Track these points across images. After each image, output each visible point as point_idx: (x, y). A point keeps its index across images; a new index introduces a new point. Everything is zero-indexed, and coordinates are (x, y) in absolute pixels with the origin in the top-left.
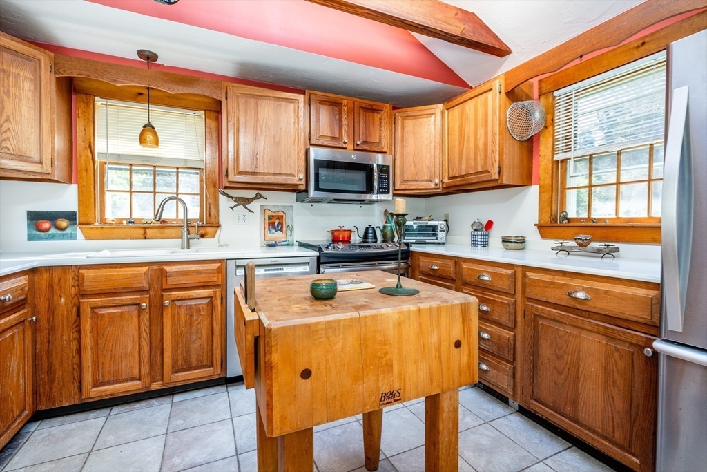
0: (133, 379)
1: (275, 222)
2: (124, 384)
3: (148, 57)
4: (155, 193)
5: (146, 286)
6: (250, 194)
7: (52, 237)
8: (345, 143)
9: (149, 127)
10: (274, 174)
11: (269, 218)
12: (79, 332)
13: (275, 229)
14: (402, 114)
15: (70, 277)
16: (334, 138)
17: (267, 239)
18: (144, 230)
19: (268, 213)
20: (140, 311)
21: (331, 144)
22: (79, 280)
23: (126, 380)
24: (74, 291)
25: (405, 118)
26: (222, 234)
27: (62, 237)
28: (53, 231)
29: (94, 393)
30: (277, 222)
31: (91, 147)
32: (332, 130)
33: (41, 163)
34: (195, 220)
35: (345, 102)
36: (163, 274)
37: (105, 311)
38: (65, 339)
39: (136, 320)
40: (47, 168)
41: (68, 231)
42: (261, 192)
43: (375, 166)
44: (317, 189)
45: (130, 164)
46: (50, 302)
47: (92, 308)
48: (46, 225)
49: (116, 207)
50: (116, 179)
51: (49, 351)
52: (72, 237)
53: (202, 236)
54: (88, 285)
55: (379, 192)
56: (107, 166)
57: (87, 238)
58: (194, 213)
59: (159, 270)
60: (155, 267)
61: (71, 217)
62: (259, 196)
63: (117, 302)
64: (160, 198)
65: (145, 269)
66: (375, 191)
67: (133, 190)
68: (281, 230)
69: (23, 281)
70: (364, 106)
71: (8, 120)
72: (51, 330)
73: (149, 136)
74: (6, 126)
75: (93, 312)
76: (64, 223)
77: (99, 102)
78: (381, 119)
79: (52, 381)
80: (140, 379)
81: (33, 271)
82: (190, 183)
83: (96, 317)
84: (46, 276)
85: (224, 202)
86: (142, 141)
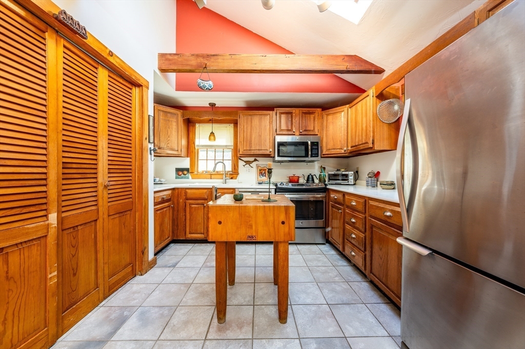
0: (201, 234)
2: (199, 235)
3: (212, 105)
4: (215, 160)
5: (206, 197)
6: (252, 159)
7: (182, 178)
8: (294, 132)
9: (212, 133)
10: (259, 150)
11: (260, 170)
12: (185, 212)
13: (262, 175)
14: (327, 113)
15: (183, 192)
16: (288, 130)
17: (259, 180)
18: (211, 175)
19: (260, 168)
20: (204, 207)
21: (287, 133)
22: (186, 193)
23: (199, 233)
24: (184, 197)
25: (328, 115)
26: (239, 177)
27: (185, 178)
28: (182, 175)
29: (190, 236)
30: (264, 172)
31: (194, 143)
32: (287, 126)
33: (178, 151)
34: (229, 171)
35: (294, 111)
37: (193, 206)
38: (181, 214)
39: (203, 211)
40: (179, 153)
41: (187, 175)
42: (256, 158)
43: (309, 142)
44: (279, 156)
45: (208, 147)
46: (178, 200)
47: (190, 204)
48: (181, 173)
49: (202, 166)
50: (202, 154)
51: (177, 218)
52: (188, 178)
53: (232, 178)
54: (189, 196)
55: (312, 156)
56: (200, 150)
57: (192, 178)
58: (229, 168)
60: (209, 190)
61: (187, 170)
62: (255, 160)
63: (197, 203)
64: (216, 161)
65: (206, 190)
66: (310, 156)
67: (208, 159)
68: (265, 176)
69: (169, 192)
70: (304, 112)
71: (169, 137)
72: (178, 211)
73: (212, 137)
74: (169, 139)
75: (190, 206)
76: (185, 172)
77: (197, 125)
78: (314, 117)
79: (178, 230)
80: (203, 234)
81: (173, 189)
82: (229, 155)
83: (191, 208)
84: (177, 191)
85: (241, 163)
86: (210, 139)
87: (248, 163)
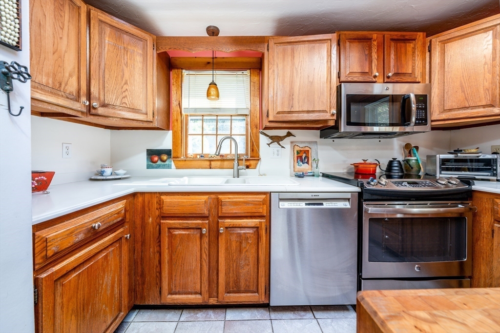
0: (196, 293)
1: (303, 156)
2: (190, 296)
3: (213, 31)
4: (217, 135)
5: (206, 212)
6: (283, 133)
7: (158, 167)
8: (375, 77)
9: (213, 84)
10: (308, 112)
11: (298, 153)
12: (160, 246)
13: (302, 161)
15: (155, 200)
16: (363, 73)
17: (296, 170)
18: (210, 162)
19: (297, 148)
20: (202, 235)
21: (361, 79)
22: (160, 203)
23: (191, 293)
24: (157, 213)
26: (262, 165)
27: (164, 167)
28: (159, 162)
29: (170, 299)
30: (304, 155)
31: (180, 105)
32: (362, 66)
33: (147, 114)
34: (243, 155)
35: (375, 36)
36: (219, 203)
37: (177, 232)
38: (152, 250)
39: (198, 243)
40: (150, 118)
41: (167, 163)
42: (291, 131)
43: (412, 97)
44: (349, 123)
45: (202, 115)
46: (143, 219)
47: (169, 229)
48: (156, 159)
49: (194, 147)
50: (194, 127)
51: (142, 259)
52: (169, 167)
53: (248, 167)
54: (167, 209)
55: (416, 124)
56: (190, 118)
57: (177, 168)
58: (242, 150)
59: (216, 198)
60: (213, 196)
61: (168, 153)
62: (289, 134)
63: (185, 226)
64: (220, 138)
65: (206, 197)
66: (412, 124)
67: (204, 133)
68: (308, 163)
69: (120, 205)
70: (395, 37)
71: (126, 83)
72: (143, 243)
73: (213, 91)
74: (125, 87)
75: (169, 232)
76: (165, 157)
77: (185, 72)
78: (414, 48)
79: (143, 283)
80: (201, 294)
81: (134, 195)
82: (240, 127)
83: (171, 236)
84: (140, 199)
85: (263, 140)
86: (208, 95)
87: (276, 139)
